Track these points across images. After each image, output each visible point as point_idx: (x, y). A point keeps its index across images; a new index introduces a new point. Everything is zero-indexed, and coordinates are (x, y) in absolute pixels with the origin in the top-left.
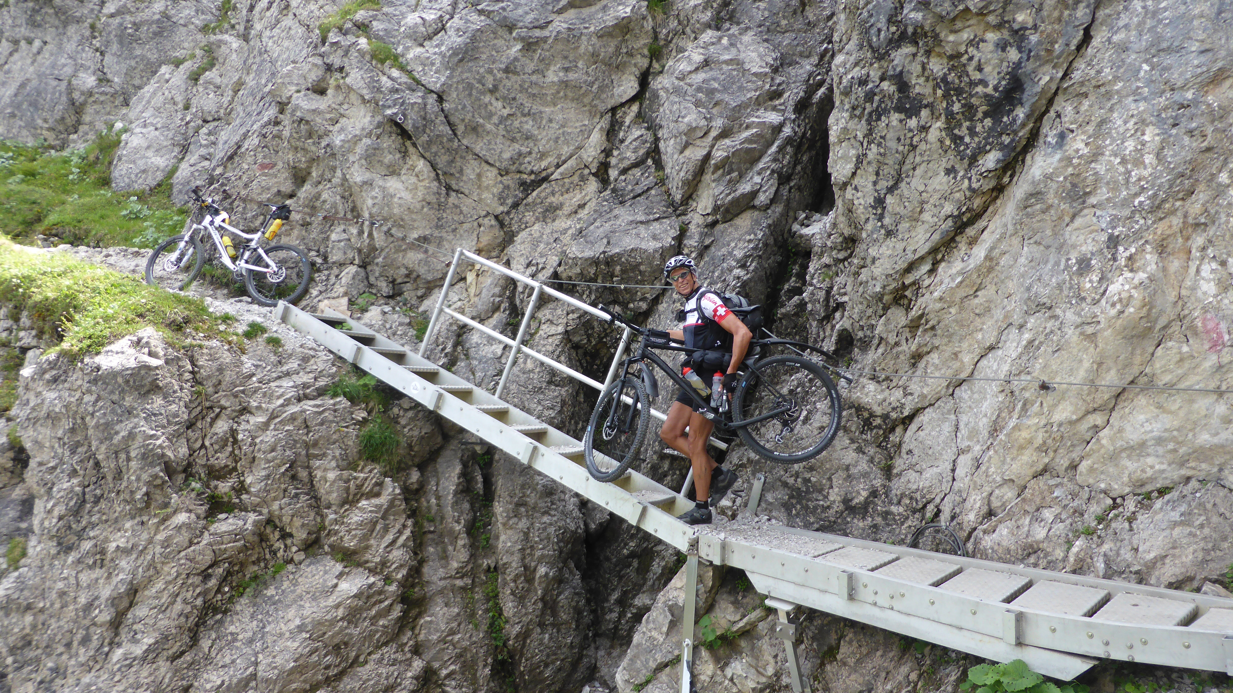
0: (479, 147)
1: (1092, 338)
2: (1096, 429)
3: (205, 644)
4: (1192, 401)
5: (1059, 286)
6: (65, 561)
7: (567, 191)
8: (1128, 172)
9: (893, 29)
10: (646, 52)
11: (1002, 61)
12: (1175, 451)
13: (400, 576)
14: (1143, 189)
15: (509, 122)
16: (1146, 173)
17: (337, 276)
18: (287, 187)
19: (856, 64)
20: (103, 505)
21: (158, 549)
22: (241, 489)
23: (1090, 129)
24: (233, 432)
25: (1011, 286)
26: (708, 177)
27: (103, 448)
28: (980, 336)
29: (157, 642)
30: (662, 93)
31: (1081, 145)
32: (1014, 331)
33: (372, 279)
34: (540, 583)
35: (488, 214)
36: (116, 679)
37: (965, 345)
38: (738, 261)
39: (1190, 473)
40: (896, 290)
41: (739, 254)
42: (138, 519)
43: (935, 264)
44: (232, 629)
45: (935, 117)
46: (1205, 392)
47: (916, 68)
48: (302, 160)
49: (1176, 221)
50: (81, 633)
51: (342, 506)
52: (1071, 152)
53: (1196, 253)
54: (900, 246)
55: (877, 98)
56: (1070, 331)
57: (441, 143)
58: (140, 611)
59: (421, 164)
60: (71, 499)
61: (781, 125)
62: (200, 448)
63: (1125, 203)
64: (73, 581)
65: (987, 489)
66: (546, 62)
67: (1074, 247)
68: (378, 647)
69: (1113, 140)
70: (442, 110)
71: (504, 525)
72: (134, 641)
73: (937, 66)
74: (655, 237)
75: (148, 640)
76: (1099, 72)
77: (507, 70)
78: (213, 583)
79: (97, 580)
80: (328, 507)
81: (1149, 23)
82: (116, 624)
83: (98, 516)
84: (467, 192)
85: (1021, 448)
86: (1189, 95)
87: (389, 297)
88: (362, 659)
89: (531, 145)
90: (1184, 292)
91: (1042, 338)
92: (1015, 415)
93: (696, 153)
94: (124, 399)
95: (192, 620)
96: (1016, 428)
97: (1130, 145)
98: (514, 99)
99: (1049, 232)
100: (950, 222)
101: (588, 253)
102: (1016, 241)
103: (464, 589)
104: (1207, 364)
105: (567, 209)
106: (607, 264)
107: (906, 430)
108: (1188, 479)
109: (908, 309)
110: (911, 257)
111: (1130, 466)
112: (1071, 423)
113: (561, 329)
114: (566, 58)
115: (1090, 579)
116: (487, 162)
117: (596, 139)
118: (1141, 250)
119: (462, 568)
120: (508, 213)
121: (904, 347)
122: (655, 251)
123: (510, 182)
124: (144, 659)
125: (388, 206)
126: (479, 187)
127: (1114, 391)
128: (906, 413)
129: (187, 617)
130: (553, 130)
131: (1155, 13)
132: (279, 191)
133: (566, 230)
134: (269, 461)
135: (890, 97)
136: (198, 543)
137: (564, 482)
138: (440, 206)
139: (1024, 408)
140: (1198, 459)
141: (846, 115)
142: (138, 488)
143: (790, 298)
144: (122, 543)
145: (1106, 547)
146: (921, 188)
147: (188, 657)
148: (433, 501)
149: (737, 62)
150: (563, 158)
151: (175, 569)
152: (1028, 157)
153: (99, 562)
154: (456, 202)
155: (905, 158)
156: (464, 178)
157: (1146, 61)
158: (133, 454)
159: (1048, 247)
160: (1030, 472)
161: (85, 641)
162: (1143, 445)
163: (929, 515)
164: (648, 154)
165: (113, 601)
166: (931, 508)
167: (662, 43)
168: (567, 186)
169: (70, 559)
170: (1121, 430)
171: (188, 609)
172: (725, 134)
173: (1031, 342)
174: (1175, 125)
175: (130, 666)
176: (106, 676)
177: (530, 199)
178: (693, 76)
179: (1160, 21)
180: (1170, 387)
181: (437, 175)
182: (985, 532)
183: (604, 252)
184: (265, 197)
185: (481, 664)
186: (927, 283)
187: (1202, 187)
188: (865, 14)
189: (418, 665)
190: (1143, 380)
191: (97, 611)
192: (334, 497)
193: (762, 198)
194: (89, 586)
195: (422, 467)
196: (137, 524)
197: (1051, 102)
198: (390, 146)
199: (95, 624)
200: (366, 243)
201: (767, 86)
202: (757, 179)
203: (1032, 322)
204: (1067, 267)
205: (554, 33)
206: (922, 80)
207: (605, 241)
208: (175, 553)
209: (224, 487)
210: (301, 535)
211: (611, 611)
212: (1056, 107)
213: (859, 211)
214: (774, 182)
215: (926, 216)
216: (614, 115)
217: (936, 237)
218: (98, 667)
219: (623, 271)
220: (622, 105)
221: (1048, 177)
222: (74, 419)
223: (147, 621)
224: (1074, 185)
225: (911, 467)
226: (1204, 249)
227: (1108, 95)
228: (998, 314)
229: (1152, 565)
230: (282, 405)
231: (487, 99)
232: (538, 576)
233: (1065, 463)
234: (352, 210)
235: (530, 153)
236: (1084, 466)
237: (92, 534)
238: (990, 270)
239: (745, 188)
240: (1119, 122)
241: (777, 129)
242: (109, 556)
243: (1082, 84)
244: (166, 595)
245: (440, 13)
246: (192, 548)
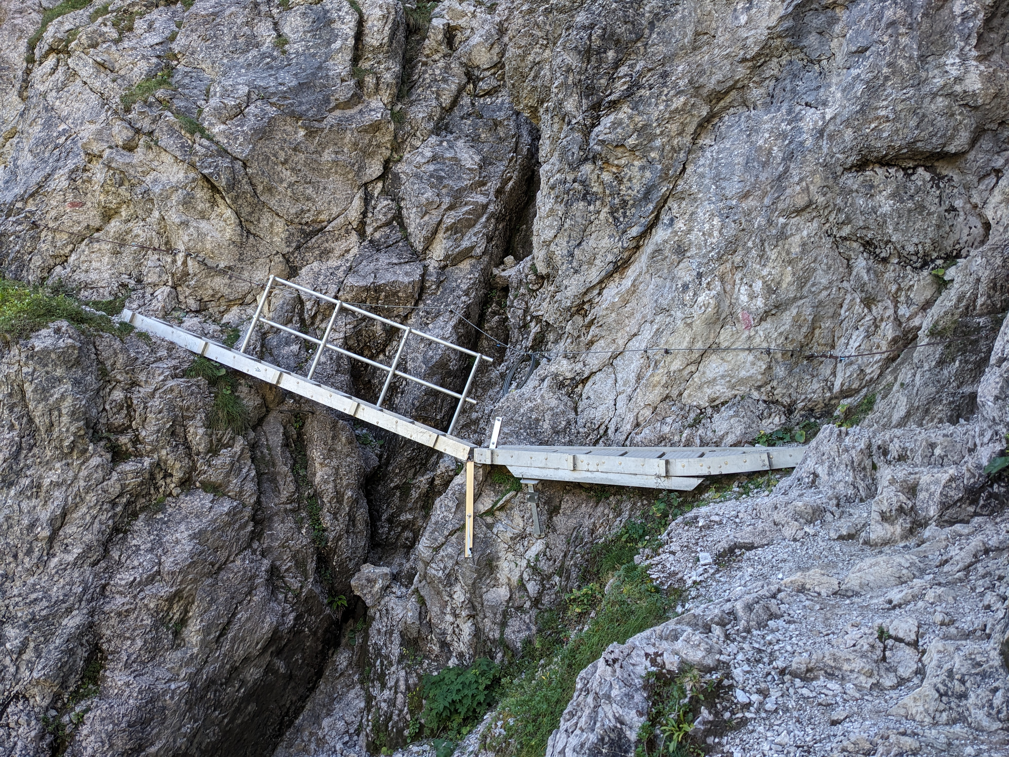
0: (273, 203)
1: (690, 325)
2: (692, 373)
3: (115, 555)
4: (738, 355)
5: (673, 299)
6: (8, 494)
7: (337, 240)
8: (706, 240)
9: (581, 153)
10: (389, 145)
11: (642, 177)
12: (730, 381)
13: (252, 501)
14: (713, 248)
15: (295, 187)
16: (714, 241)
17: (152, 294)
18: (97, 223)
19: (559, 171)
20: (36, 450)
21: (82, 483)
22: (136, 441)
23: (686, 217)
24: (128, 399)
25: (645, 300)
26: (441, 235)
27: (40, 406)
28: (628, 329)
29: (84, 552)
30: (402, 176)
31: (682, 225)
32: (648, 324)
33: (181, 298)
34: (347, 503)
35: (278, 252)
36: (55, 579)
37: (619, 335)
38: (464, 291)
39: (737, 392)
40: (579, 305)
41: (464, 287)
42: (64, 462)
43: (601, 290)
44: (134, 542)
45: (603, 204)
46: (743, 350)
47: (594, 177)
48: (114, 202)
49: (729, 265)
50: (26, 547)
51: (207, 454)
52: (676, 229)
53: (738, 281)
54: (582, 279)
55: (571, 192)
56: (679, 322)
57: (246, 198)
58: (70, 529)
59: (228, 213)
60: (13, 446)
61: (488, 204)
62: (102, 411)
63: (704, 256)
64: (16, 507)
65: (636, 411)
66: (322, 146)
67: (680, 278)
68: (241, 551)
69: (699, 223)
70: (246, 174)
71: (321, 464)
72: (66, 550)
73: (606, 177)
74: (406, 274)
75: (77, 551)
76: (690, 187)
77: (295, 150)
78: (119, 509)
79: (35, 507)
80: (198, 454)
81: (715, 164)
82: (51, 540)
83: (31, 460)
84: (262, 235)
85: (655, 386)
86: (734, 202)
87: (197, 312)
88: (231, 559)
89: (310, 205)
90: (733, 301)
91: (664, 327)
92: (651, 368)
93: (433, 218)
94: (55, 370)
95: (106, 536)
96: (652, 375)
97: (707, 226)
98: (300, 170)
99: (666, 271)
100: (611, 265)
101: (362, 283)
102: (648, 276)
103: (293, 511)
104: (744, 336)
105: (337, 253)
106: (375, 291)
107: (584, 387)
108: (735, 396)
109: (585, 315)
110: (588, 285)
111: (708, 391)
112: (680, 371)
113: (342, 335)
114: (336, 144)
115: (694, 448)
116: (277, 214)
117: (357, 203)
118: (713, 280)
119: (291, 496)
120: (293, 253)
121: (583, 338)
122: (409, 283)
123: (294, 231)
124: (75, 564)
125: (202, 242)
126: (271, 233)
127: (701, 352)
128: (585, 376)
129: (103, 535)
130: (327, 196)
131: (717, 160)
132: (88, 225)
133: (338, 268)
134: (158, 420)
135: (579, 192)
136: (109, 479)
137: (380, 425)
138: (241, 245)
139: (656, 365)
140: (740, 385)
141: (553, 201)
142: (68, 438)
143: (493, 317)
144: (55, 478)
145: (700, 432)
146: (595, 246)
147: (103, 564)
148: (266, 451)
149: (456, 160)
150: (333, 216)
151: (95, 498)
152: (654, 230)
153: (35, 494)
154: (254, 243)
155: (586, 227)
156: (261, 225)
157: (714, 184)
158: (64, 411)
159: (665, 279)
160: (659, 399)
161: (29, 552)
162: (715, 379)
163: (601, 432)
164: (394, 218)
165: (51, 521)
166: (603, 427)
167: (400, 140)
168: (337, 236)
169: (12, 493)
170: (704, 373)
171: (104, 527)
172: (451, 207)
173: (658, 330)
174: (727, 217)
175: (65, 569)
176: (46, 578)
177: (310, 244)
178: (426, 166)
179: (720, 164)
180: (727, 349)
181: (241, 221)
182: (636, 434)
183: (373, 283)
184: (76, 229)
185: (310, 561)
186: (597, 300)
187: (740, 248)
188: (565, 143)
189: (266, 563)
190: (714, 346)
191: (39, 529)
192: (201, 448)
193: (478, 251)
194: (29, 512)
195: (254, 429)
196: (65, 465)
197: (665, 202)
198: (202, 197)
199: (37, 539)
200: (180, 270)
201: (477, 178)
202: (474, 239)
203: (658, 318)
204: (677, 289)
205: (328, 127)
206: (597, 184)
207: (373, 275)
208: (94, 486)
209: (124, 440)
210: (178, 475)
211: (382, 527)
212: (669, 204)
213: (558, 259)
214: (484, 241)
215: (597, 262)
216: (366, 189)
217: (603, 273)
218: (39, 571)
219: (386, 297)
220: (372, 182)
221: (666, 241)
222: (12, 386)
223: (75, 536)
224: (679, 246)
225: (589, 406)
226: (742, 279)
227: (695, 200)
228: (638, 316)
229: (722, 438)
230: (163, 380)
231: (279, 168)
232: (346, 497)
233: (677, 392)
234: (166, 244)
235: (309, 211)
236: (685, 394)
237: (28, 473)
238: (634, 292)
239: (465, 244)
240: (701, 214)
241: (485, 207)
242: (44, 489)
243: (682, 193)
244: (88, 518)
245: (238, 101)
246: (105, 483)
